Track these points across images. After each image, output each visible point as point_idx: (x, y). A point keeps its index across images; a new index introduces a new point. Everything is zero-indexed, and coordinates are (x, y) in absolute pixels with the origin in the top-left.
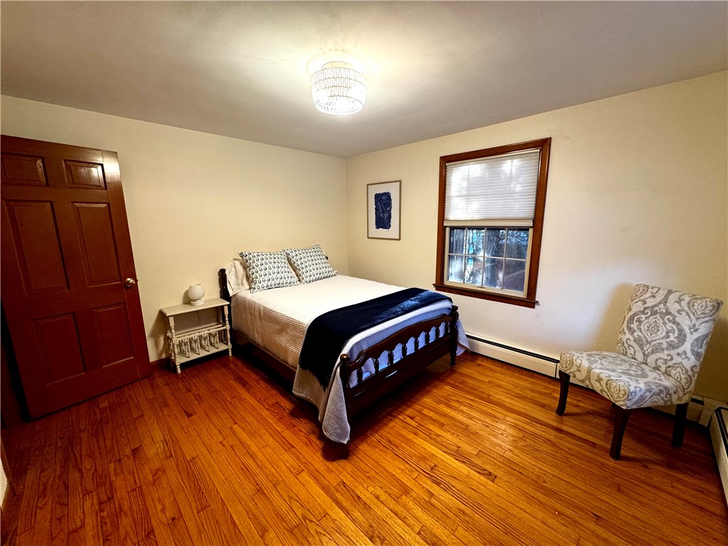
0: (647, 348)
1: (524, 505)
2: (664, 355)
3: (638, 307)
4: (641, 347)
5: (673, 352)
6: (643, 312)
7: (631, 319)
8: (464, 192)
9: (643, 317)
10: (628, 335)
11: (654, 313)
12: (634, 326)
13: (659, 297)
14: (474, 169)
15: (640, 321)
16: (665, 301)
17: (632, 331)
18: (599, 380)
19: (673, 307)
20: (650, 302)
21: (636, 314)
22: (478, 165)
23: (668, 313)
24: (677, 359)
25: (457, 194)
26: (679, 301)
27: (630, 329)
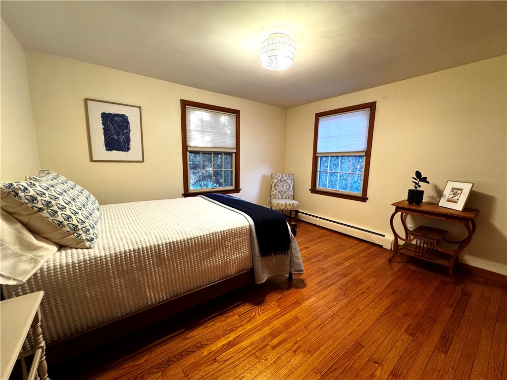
0: (282, 193)
1: (318, 246)
2: (287, 194)
3: (275, 181)
4: (280, 194)
5: (289, 192)
6: (278, 182)
7: (275, 185)
8: (200, 129)
9: (278, 184)
10: (275, 191)
11: (281, 181)
12: (276, 188)
13: (281, 176)
14: (205, 115)
15: (278, 185)
16: (283, 177)
17: (276, 189)
18: (290, 205)
19: (285, 178)
20: (279, 178)
21: (276, 183)
22: (207, 114)
23: (285, 180)
24: (290, 193)
25: (195, 129)
26: (286, 176)
27: (275, 189)
